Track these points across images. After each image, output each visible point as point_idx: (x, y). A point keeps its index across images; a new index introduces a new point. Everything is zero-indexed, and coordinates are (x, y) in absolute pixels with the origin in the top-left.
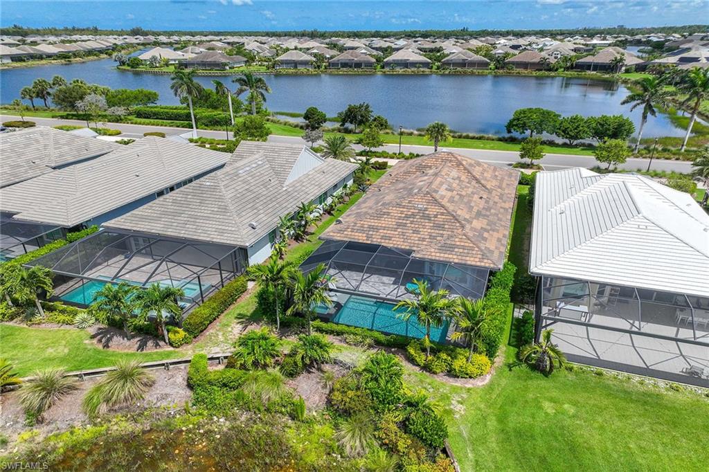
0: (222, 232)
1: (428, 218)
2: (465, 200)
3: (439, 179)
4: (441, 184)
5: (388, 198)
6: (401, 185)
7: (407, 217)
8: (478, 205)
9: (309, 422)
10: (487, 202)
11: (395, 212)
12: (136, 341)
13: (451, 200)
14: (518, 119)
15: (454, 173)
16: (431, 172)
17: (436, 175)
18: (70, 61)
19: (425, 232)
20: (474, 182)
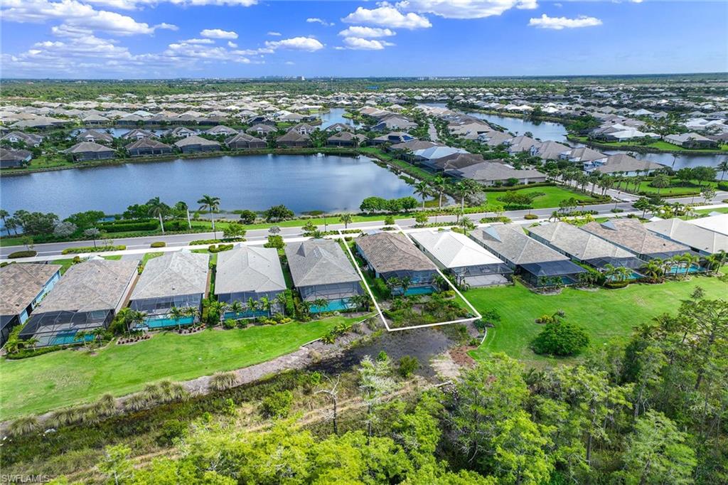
1: (407, 258)
7: (400, 260)
12: (359, 314)
13: (407, 251)
19: (410, 263)
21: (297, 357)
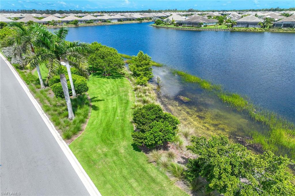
18: (141, 22)
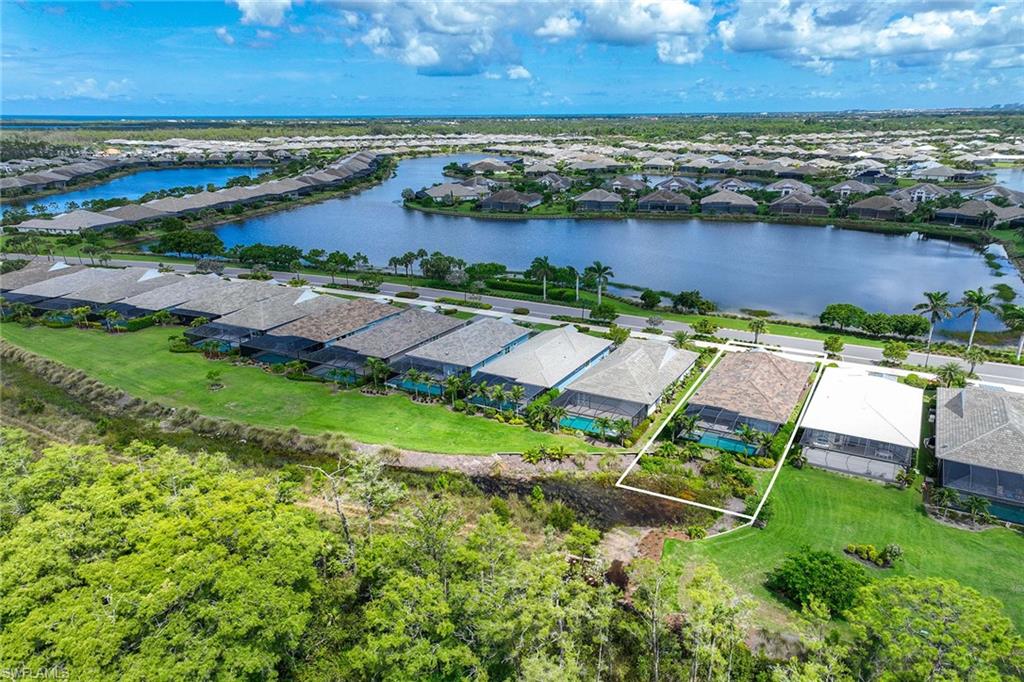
0: (634, 396)
1: (748, 395)
2: (772, 386)
3: (756, 372)
4: (757, 375)
5: (726, 381)
6: (732, 374)
7: (736, 394)
8: (779, 388)
9: (694, 479)
10: (785, 387)
11: (730, 390)
12: (606, 444)
13: (763, 386)
14: (829, 314)
15: (766, 368)
16: (751, 366)
17: (754, 368)
19: (746, 403)
20: (779, 374)
21: (479, 463)
